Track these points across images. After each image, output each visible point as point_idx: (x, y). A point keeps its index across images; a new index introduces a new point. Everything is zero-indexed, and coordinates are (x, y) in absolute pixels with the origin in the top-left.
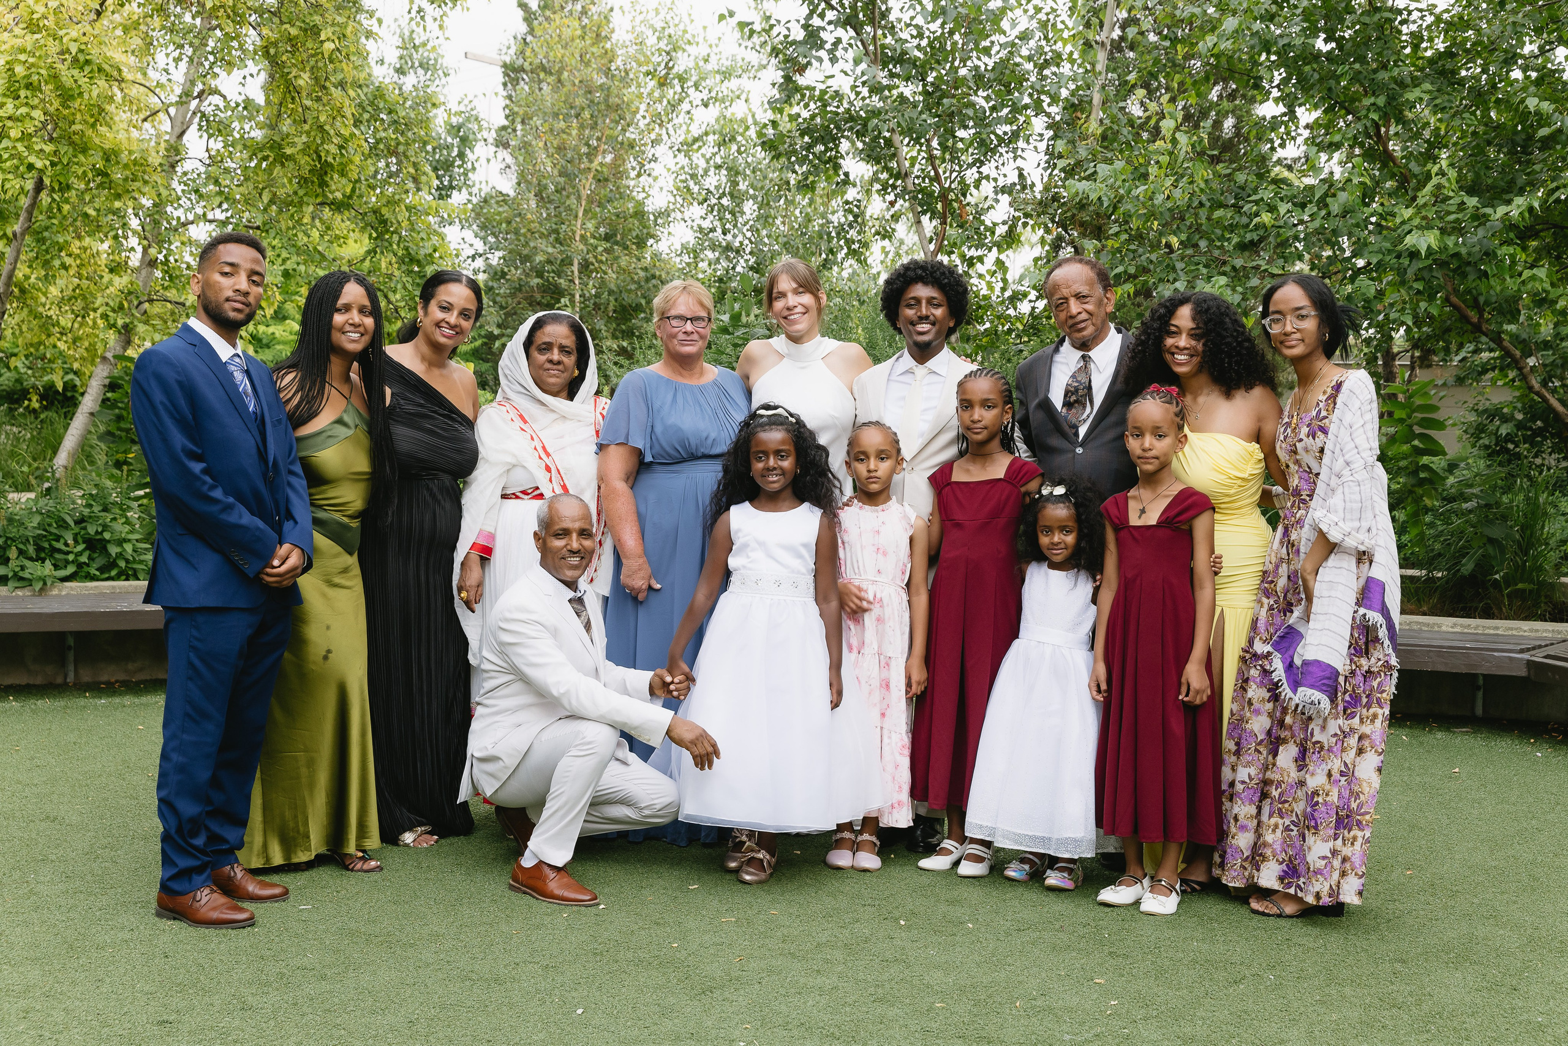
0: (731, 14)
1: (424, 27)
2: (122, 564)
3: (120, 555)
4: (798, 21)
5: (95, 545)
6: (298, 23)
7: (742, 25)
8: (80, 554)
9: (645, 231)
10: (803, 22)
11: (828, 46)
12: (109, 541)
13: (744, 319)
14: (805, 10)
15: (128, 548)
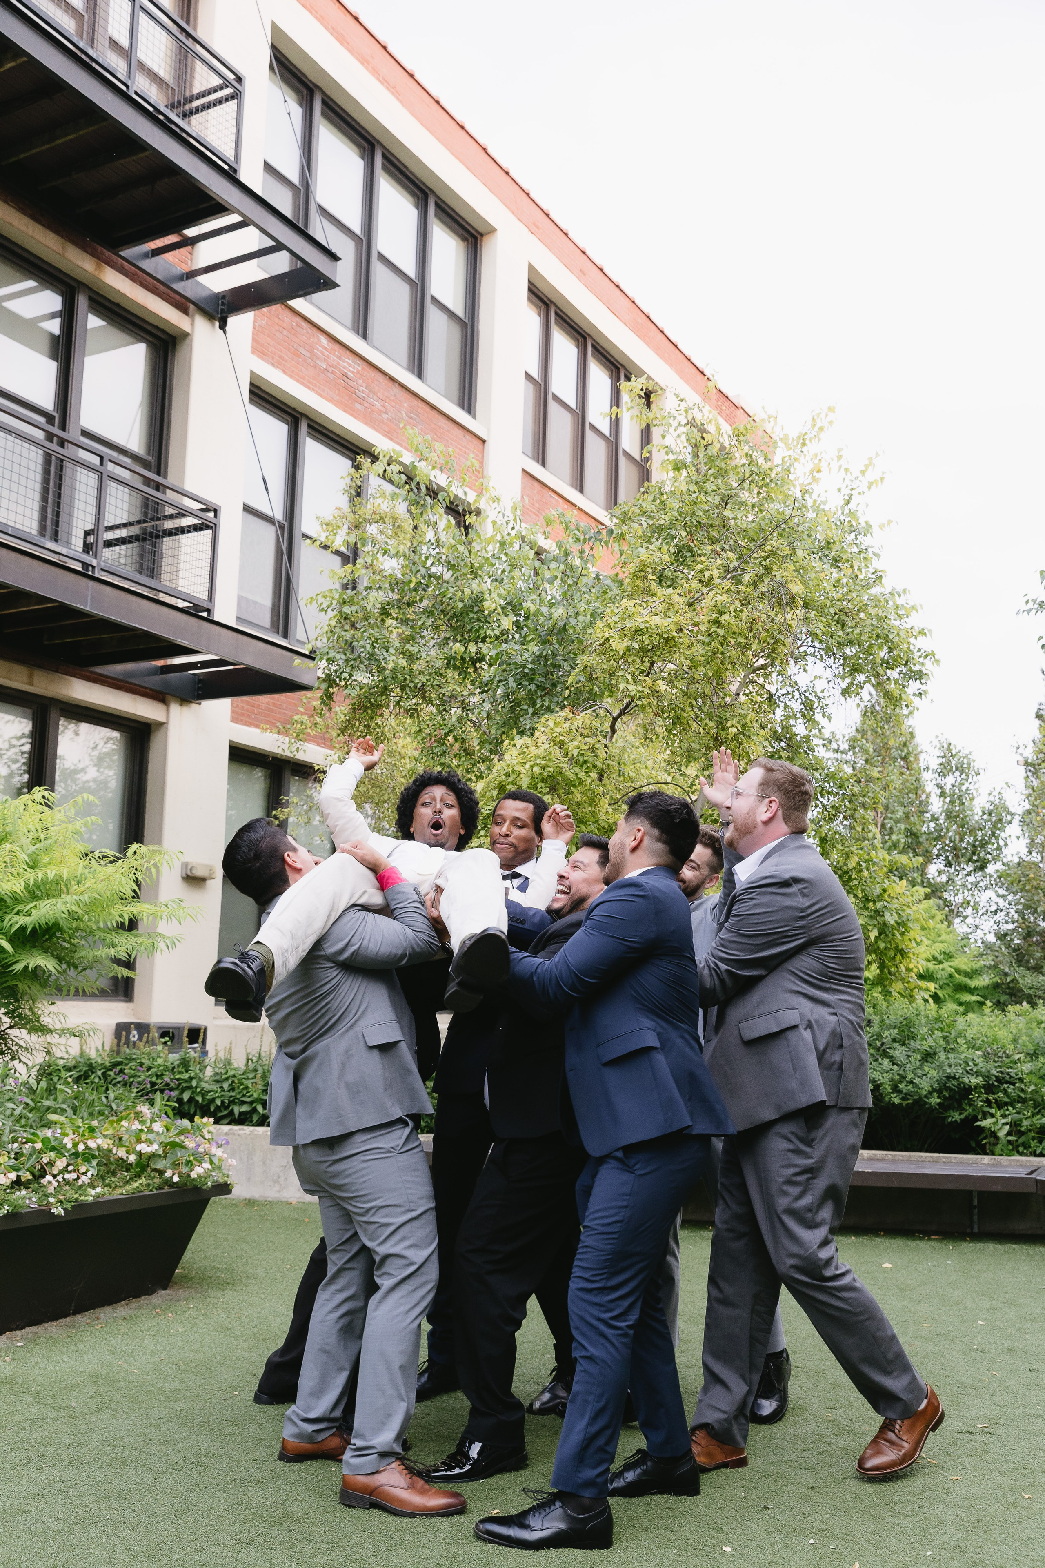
6: (716, 718)
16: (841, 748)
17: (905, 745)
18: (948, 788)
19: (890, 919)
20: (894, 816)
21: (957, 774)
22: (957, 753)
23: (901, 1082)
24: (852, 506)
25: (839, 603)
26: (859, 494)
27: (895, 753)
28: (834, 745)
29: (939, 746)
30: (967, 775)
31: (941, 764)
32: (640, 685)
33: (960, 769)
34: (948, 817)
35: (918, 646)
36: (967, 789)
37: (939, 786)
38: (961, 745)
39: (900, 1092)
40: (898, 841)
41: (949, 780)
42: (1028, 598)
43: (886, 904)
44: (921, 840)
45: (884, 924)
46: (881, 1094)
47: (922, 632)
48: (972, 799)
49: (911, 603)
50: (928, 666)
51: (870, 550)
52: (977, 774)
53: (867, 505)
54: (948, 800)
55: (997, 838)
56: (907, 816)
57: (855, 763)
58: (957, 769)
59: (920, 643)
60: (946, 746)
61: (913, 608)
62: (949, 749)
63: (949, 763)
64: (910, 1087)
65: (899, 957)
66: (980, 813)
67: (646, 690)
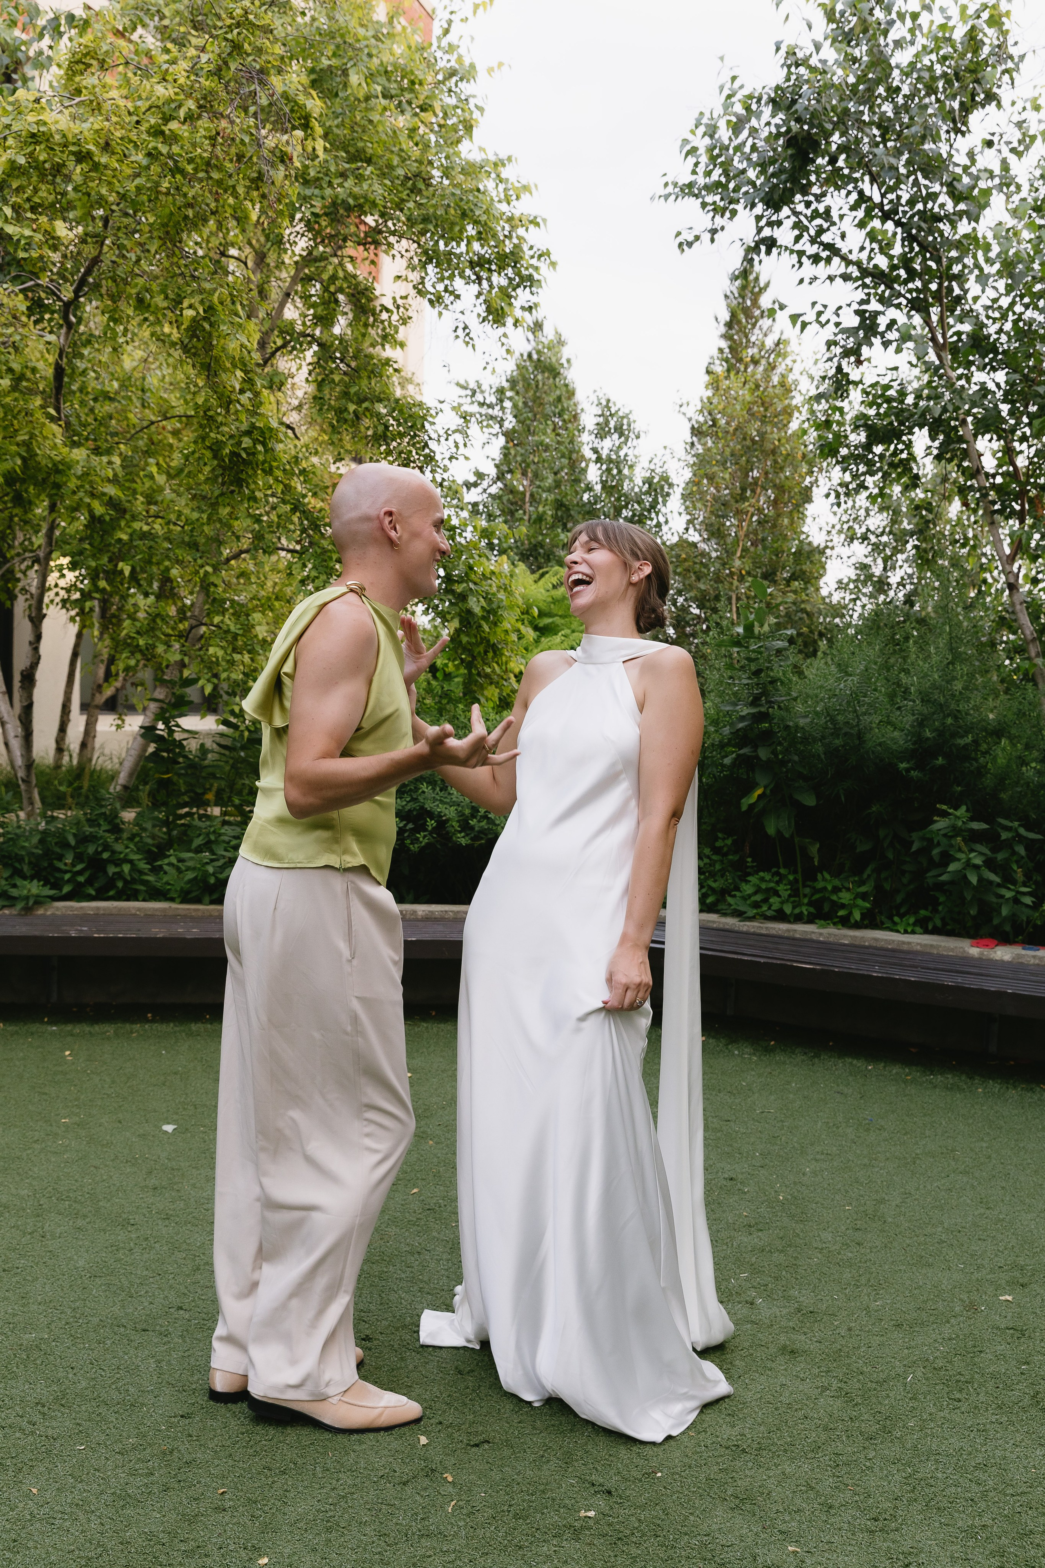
0: (782, 307)
1: (473, 346)
2: (120, 884)
3: (120, 875)
4: (849, 305)
5: (96, 865)
7: (794, 318)
8: (80, 873)
9: (798, 568)
10: (855, 306)
11: (882, 328)
12: (109, 861)
13: (757, 630)
14: (860, 295)
15: (126, 868)
16: (488, 402)
17: (559, 399)
18: (604, 453)
19: (475, 605)
20: (542, 484)
21: (616, 436)
22: (617, 412)
23: (473, 816)
24: (452, 38)
25: (416, 165)
26: (462, 20)
27: (549, 409)
28: (479, 397)
29: (596, 402)
30: (627, 440)
31: (598, 424)
32: (29, 226)
33: (619, 430)
34: (604, 487)
35: (531, 243)
36: (626, 455)
37: (595, 450)
38: (622, 403)
39: (472, 828)
40: (544, 512)
41: (606, 445)
42: (669, 179)
43: (472, 586)
44: (572, 512)
45: (469, 612)
46: (448, 833)
47: (534, 222)
48: (631, 467)
49: (524, 182)
50: (544, 270)
51: (472, 102)
52: (638, 437)
53: (472, 38)
54: (604, 467)
55: (657, 514)
56: (558, 484)
57: (502, 419)
58: (616, 429)
59: (533, 238)
60: (604, 403)
61: (526, 188)
62: (609, 409)
63: (607, 423)
64: (484, 824)
65: (490, 655)
66: (641, 484)
67: (38, 237)
